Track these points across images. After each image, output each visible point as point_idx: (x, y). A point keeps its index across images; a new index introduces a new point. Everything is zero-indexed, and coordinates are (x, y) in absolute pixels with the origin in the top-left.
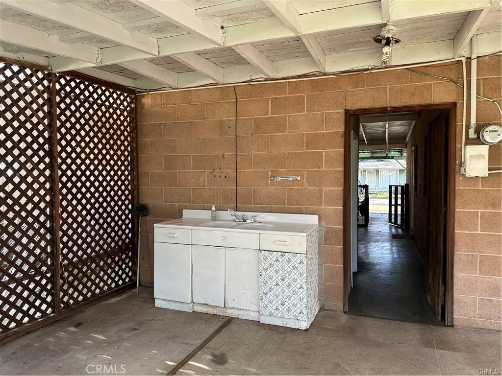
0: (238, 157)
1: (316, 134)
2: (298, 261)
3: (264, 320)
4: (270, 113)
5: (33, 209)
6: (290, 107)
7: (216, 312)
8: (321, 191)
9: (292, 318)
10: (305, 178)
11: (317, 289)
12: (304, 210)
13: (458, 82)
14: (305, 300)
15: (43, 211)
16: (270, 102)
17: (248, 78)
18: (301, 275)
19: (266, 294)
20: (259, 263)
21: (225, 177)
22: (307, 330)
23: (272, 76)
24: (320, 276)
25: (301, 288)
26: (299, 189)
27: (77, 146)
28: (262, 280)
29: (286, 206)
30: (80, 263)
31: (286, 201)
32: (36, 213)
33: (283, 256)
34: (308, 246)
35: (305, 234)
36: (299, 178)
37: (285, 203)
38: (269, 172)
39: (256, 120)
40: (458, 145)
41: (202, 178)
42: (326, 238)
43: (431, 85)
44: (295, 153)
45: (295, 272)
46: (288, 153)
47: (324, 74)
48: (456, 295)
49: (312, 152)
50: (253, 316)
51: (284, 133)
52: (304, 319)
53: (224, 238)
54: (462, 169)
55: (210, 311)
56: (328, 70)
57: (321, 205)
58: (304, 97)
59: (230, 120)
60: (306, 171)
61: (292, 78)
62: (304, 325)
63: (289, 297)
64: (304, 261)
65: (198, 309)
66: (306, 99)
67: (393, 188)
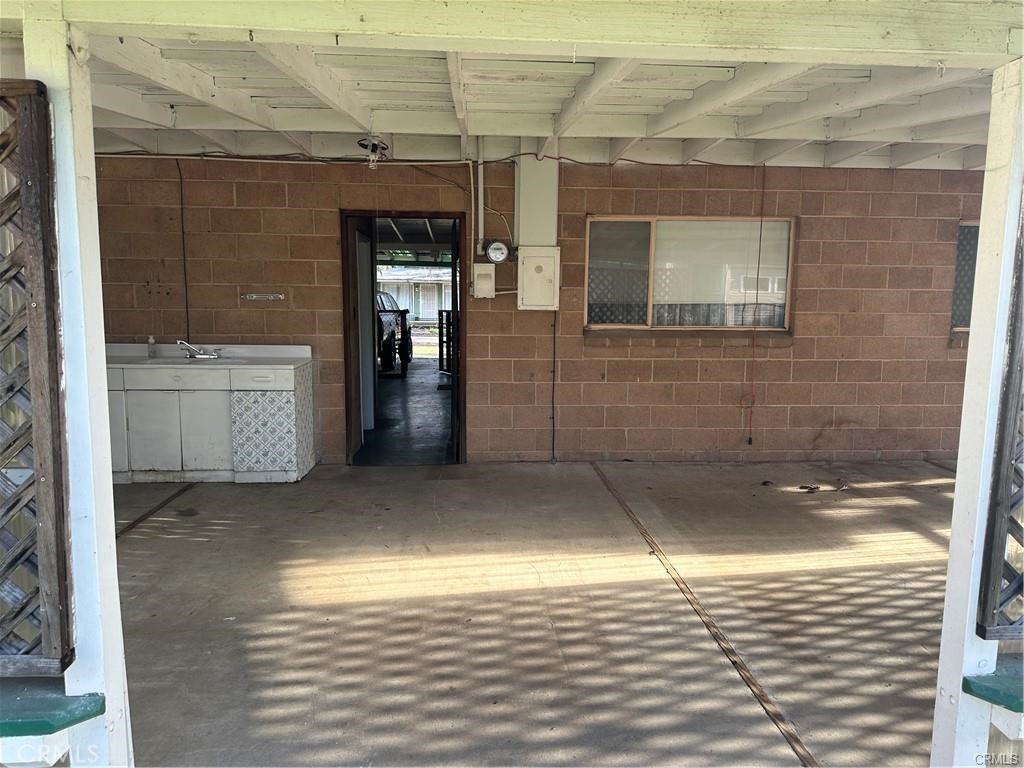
0: (187, 265)
1: (304, 238)
2: (285, 400)
3: (239, 479)
4: (235, 203)
6: (265, 198)
7: (170, 478)
8: (313, 314)
9: (277, 469)
10: (291, 297)
11: (311, 439)
13: (465, 189)
14: (294, 446)
16: (234, 188)
17: (200, 150)
18: (288, 416)
19: (243, 445)
20: (231, 407)
21: (168, 294)
22: (297, 482)
23: (235, 151)
24: (315, 424)
25: (289, 432)
26: (283, 312)
28: (235, 428)
29: (266, 335)
31: (265, 329)
33: (263, 395)
34: (297, 382)
35: (292, 367)
36: (282, 297)
38: (238, 288)
39: (213, 211)
40: (468, 262)
41: (128, 295)
42: (322, 375)
43: (438, 189)
44: (274, 262)
45: (281, 413)
46: (266, 263)
47: (310, 159)
48: (468, 429)
49: (299, 262)
50: (225, 476)
51: (258, 234)
52: (294, 468)
53: (177, 378)
54: (471, 289)
55: (160, 478)
56: (314, 153)
57: (314, 333)
58: (284, 186)
59: (173, 209)
60: (293, 287)
61: (265, 158)
62: (293, 477)
63: (274, 445)
64: (294, 430)
65: (140, 478)
66: (287, 189)
67: (444, 314)
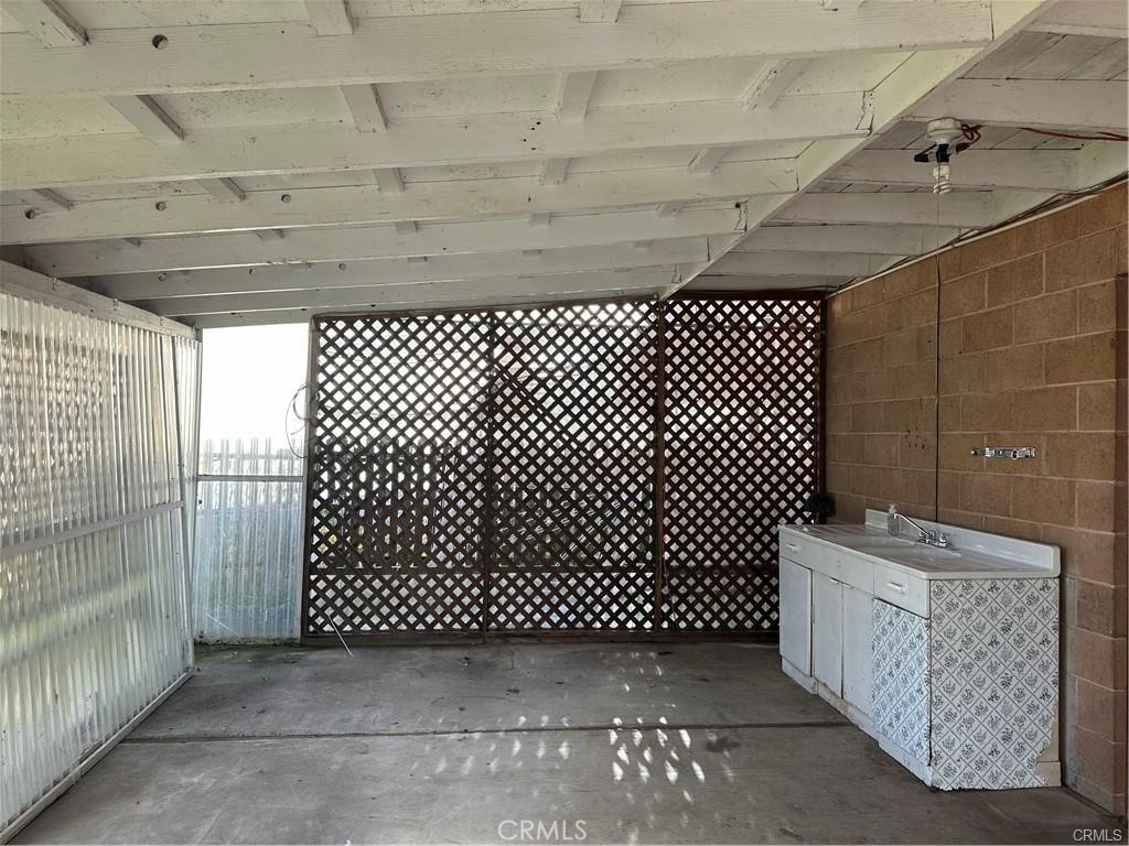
0: (940, 405)
1: (1063, 344)
2: (917, 632)
4: (986, 304)
5: (628, 483)
6: (1019, 285)
8: (1073, 486)
10: (1043, 453)
12: (1042, 532)
15: (641, 487)
16: (987, 279)
18: (920, 662)
20: (872, 622)
21: (923, 447)
25: (920, 690)
26: (1032, 480)
27: (699, 397)
28: (874, 657)
29: (1011, 519)
30: (699, 571)
31: (1011, 507)
32: (632, 488)
33: (898, 615)
34: (947, 606)
35: (924, 575)
36: (1033, 452)
37: (1009, 510)
38: (985, 438)
39: (965, 321)
41: (894, 449)
42: (1080, 610)
44: (1026, 393)
45: (912, 654)
46: (1016, 393)
49: (1056, 388)
51: (1009, 347)
53: (839, 564)
57: (1073, 524)
58: (1041, 259)
59: (930, 327)
60: (1045, 435)
63: (905, 706)
64: (924, 634)
66: (1044, 262)
